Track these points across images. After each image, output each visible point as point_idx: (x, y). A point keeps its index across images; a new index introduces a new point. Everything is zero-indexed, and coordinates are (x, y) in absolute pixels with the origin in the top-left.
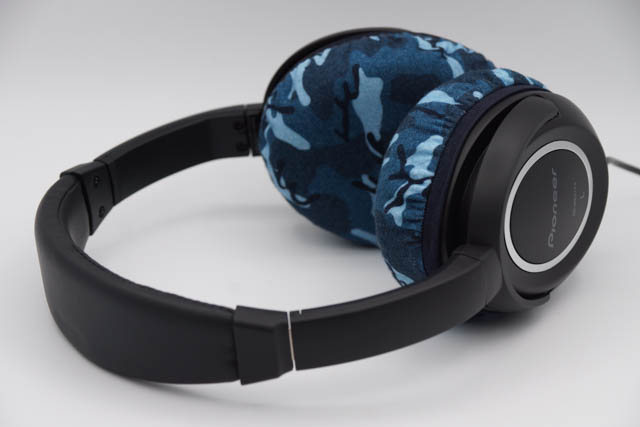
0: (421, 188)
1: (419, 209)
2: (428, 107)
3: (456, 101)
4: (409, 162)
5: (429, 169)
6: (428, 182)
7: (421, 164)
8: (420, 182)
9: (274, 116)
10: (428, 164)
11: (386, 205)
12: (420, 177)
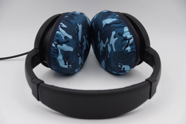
0: (132, 40)
1: (134, 45)
2: (114, 23)
3: (117, 19)
4: (124, 36)
5: (131, 35)
6: (133, 38)
7: (127, 35)
8: (131, 39)
9: (62, 45)
10: (129, 34)
11: (123, 49)
12: (131, 38)
